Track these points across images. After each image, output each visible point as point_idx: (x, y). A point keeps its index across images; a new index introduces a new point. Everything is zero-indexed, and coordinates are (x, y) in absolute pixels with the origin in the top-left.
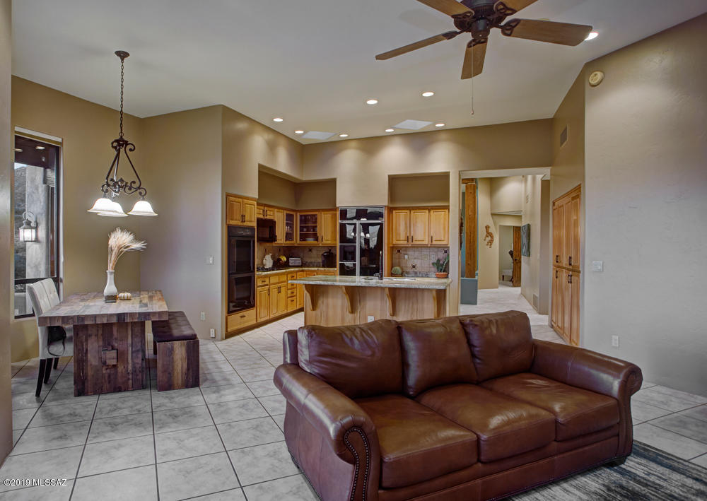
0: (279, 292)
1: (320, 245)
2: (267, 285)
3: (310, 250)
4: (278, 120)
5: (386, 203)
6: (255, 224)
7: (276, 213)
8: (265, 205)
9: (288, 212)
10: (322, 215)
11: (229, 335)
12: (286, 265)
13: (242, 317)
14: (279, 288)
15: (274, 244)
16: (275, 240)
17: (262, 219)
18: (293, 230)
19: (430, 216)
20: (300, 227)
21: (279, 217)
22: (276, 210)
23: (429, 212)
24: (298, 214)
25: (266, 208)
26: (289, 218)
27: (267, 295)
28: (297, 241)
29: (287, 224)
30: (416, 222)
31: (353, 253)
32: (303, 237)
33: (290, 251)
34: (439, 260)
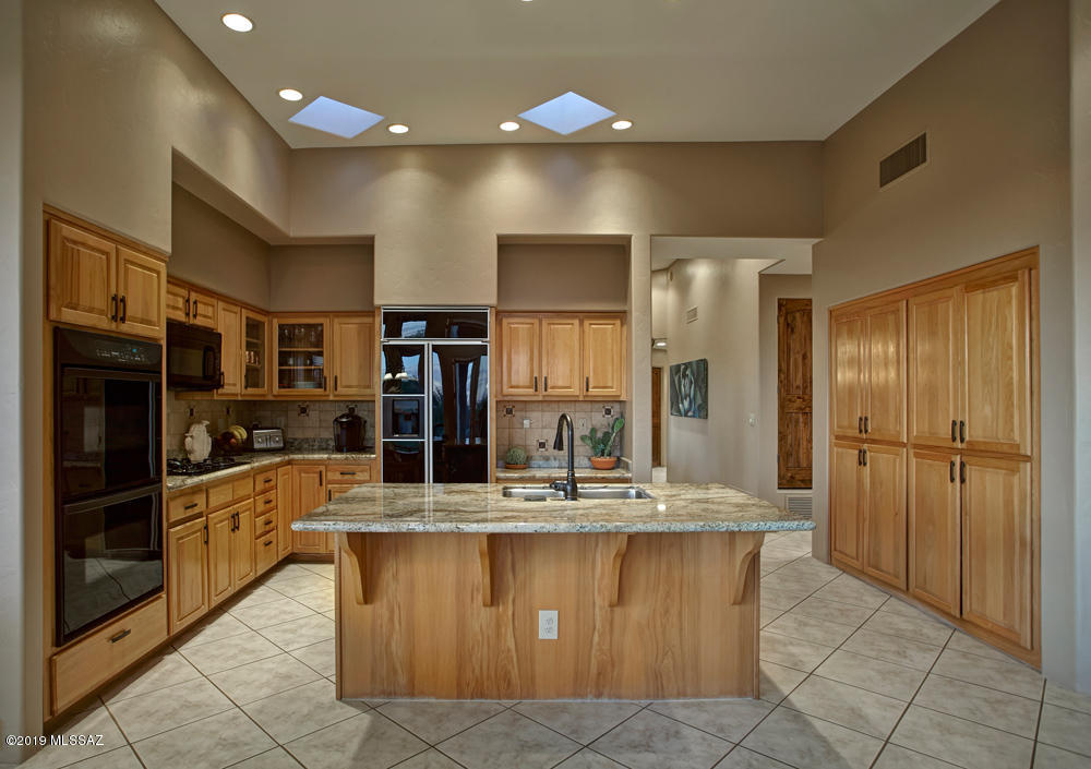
0: (235, 528)
1: (331, 398)
2: (200, 515)
3: (304, 411)
4: (237, 23)
5: (493, 301)
6: (160, 333)
7: (221, 313)
8: (192, 287)
9: (252, 315)
10: (336, 327)
11: (57, 724)
12: (247, 450)
13: (114, 639)
14: (235, 516)
15: (217, 395)
16: (219, 385)
17: (181, 324)
18: (261, 361)
19: (582, 332)
20: (280, 352)
21: (229, 325)
22: (221, 305)
23: (581, 323)
24: (276, 323)
25: (194, 296)
26: (253, 329)
27: (200, 543)
28: (271, 388)
29: (249, 346)
30: (554, 346)
31: (417, 417)
32: (286, 379)
33: (251, 412)
34: (594, 430)
